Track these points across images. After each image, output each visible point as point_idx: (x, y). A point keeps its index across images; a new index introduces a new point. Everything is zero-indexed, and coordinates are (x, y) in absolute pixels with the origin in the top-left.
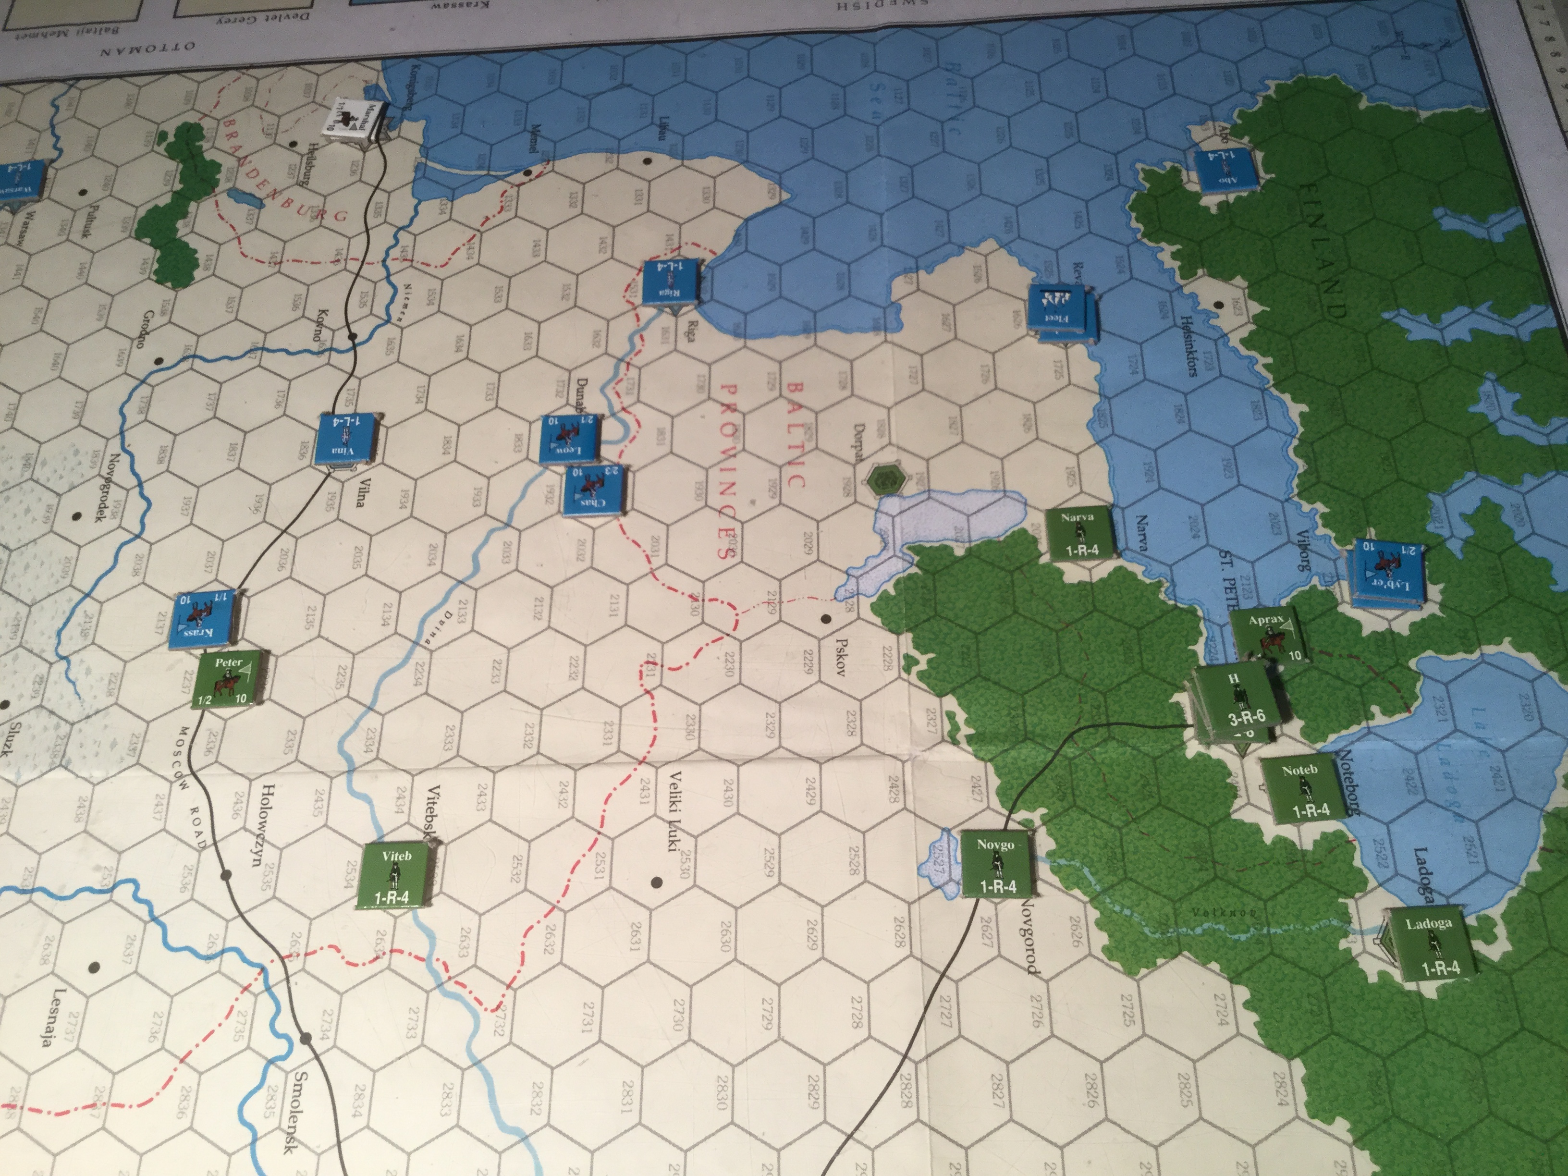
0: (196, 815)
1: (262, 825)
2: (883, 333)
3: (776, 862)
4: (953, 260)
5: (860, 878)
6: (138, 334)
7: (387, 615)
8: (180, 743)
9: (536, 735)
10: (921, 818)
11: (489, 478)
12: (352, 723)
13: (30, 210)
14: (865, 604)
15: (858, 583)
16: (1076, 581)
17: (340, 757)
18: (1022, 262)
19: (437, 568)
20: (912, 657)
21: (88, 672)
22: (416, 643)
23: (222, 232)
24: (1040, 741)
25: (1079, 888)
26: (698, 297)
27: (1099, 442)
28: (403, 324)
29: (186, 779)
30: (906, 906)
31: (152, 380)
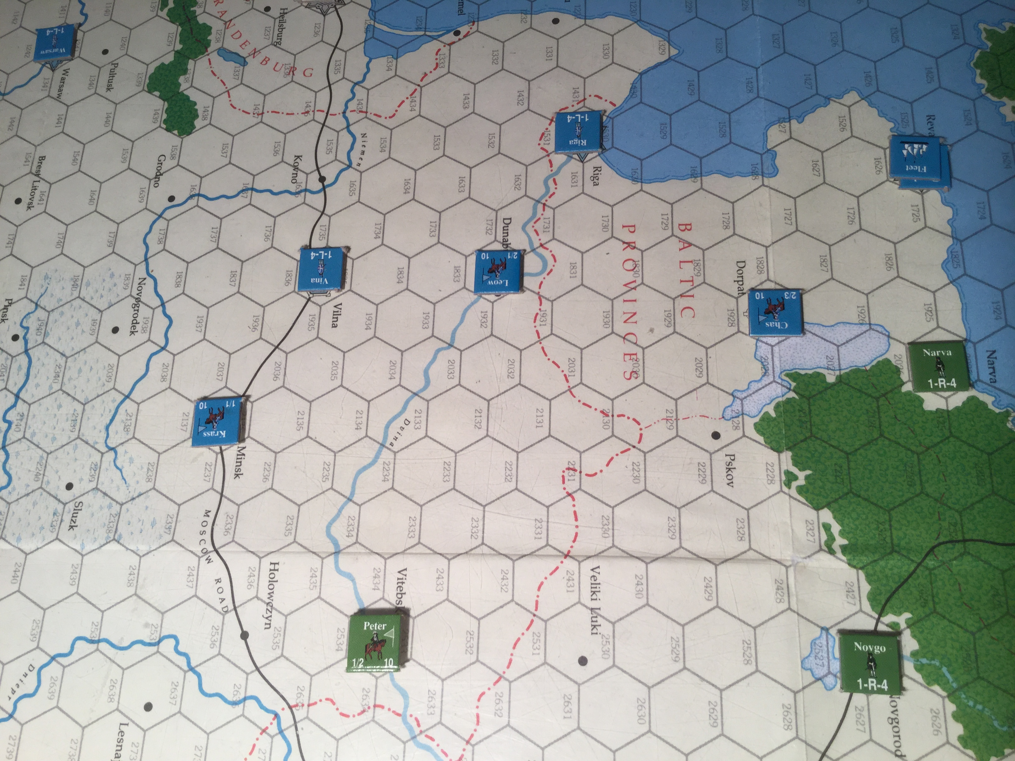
0: (219, 585)
1: (271, 595)
2: (760, 177)
3: (681, 649)
4: (820, 111)
5: (752, 668)
6: (154, 176)
7: (359, 421)
8: (204, 524)
9: (480, 528)
10: (803, 617)
11: (434, 304)
12: (336, 511)
13: (65, 67)
14: (750, 423)
15: (742, 404)
16: (934, 409)
17: (328, 540)
18: (882, 114)
19: (396, 382)
20: (792, 473)
21: (131, 461)
22: (383, 445)
23: (215, 87)
24: (904, 552)
25: (939, 685)
26: (601, 146)
27: (952, 282)
28: (361, 168)
29: (210, 554)
30: (792, 695)
31: (168, 215)
